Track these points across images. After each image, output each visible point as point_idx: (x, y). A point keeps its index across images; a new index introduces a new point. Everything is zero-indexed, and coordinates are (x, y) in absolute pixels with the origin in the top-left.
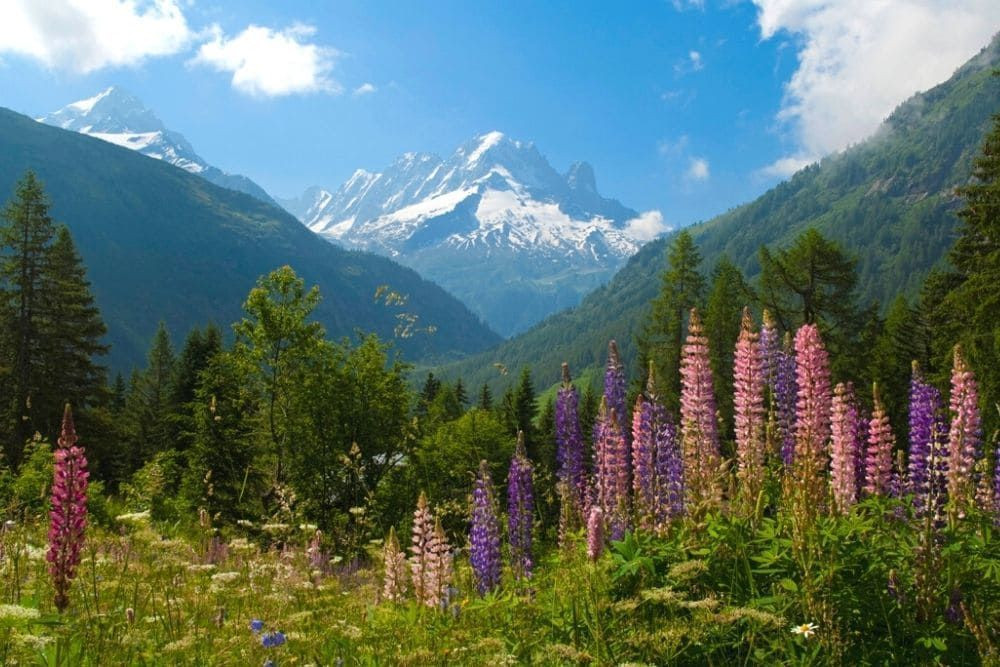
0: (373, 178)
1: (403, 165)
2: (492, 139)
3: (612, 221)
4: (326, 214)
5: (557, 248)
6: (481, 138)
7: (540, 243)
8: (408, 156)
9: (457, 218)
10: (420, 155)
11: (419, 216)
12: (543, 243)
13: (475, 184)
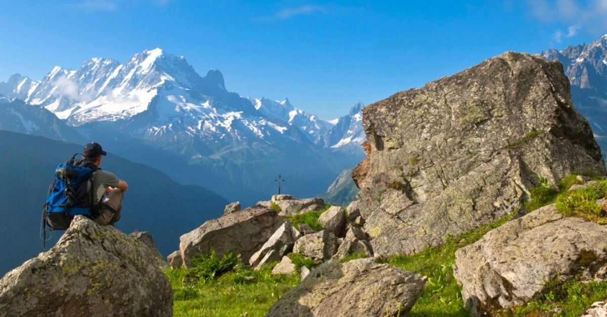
0: (69, 73)
1: (92, 66)
2: (156, 53)
3: (242, 112)
4: (34, 98)
5: (215, 132)
6: (148, 52)
7: (204, 129)
8: (95, 60)
9: (151, 114)
10: (103, 60)
11: (123, 111)
12: (206, 130)
13: (155, 88)
